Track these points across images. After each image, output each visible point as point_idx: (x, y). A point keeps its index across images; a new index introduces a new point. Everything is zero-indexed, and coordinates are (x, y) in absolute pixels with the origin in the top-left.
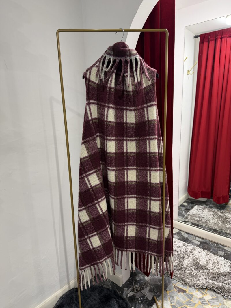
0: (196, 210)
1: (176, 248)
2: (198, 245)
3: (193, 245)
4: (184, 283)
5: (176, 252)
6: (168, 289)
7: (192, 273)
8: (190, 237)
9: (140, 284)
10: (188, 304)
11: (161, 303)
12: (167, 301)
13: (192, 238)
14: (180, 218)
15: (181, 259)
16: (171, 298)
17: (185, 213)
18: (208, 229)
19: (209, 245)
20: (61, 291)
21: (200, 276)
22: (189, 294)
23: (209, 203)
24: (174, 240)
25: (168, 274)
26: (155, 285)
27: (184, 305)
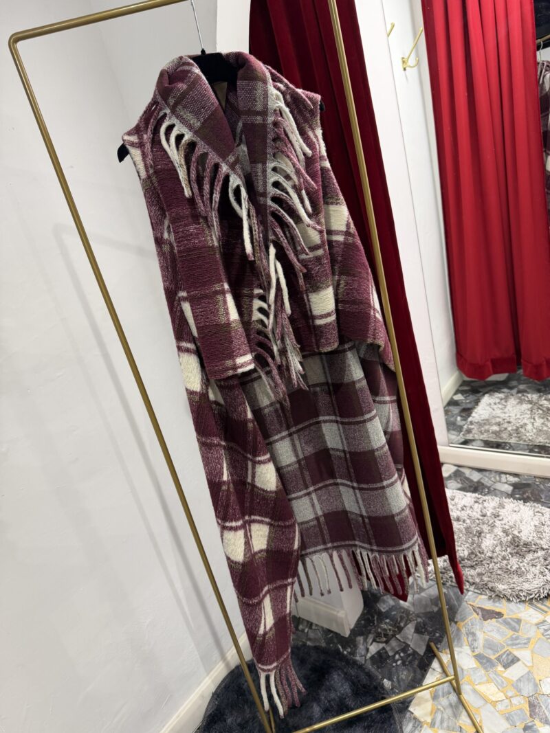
0: (488, 408)
1: (458, 513)
2: (508, 494)
3: (496, 496)
4: (493, 596)
5: (461, 523)
6: (458, 617)
7: (509, 567)
8: (486, 477)
9: (391, 620)
10: (513, 645)
11: (449, 656)
12: (461, 646)
13: (493, 479)
14: (454, 436)
15: (476, 539)
16: (470, 639)
17: (462, 420)
18: (526, 447)
19: (536, 487)
20: (210, 681)
21: (527, 569)
22: (511, 618)
23: (514, 383)
24: (449, 493)
25: (452, 581)
26: (426, 614)
27: (504, 647)
